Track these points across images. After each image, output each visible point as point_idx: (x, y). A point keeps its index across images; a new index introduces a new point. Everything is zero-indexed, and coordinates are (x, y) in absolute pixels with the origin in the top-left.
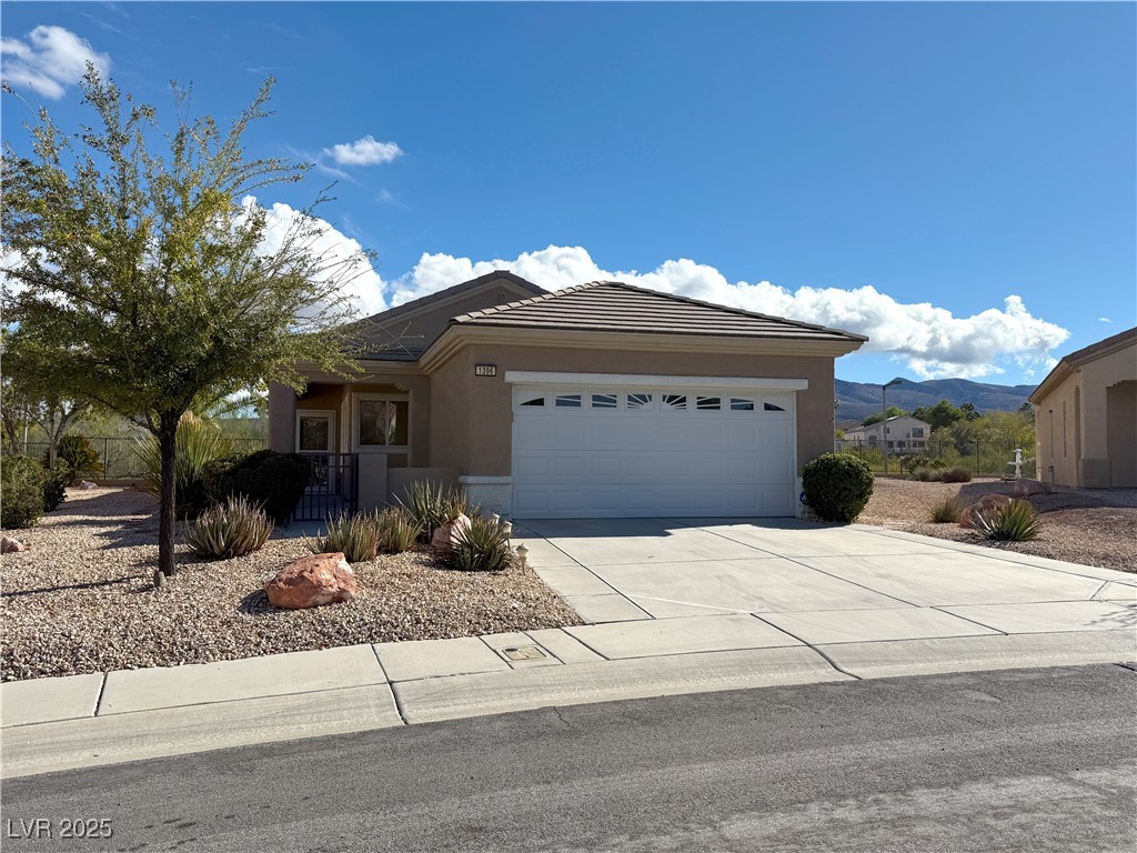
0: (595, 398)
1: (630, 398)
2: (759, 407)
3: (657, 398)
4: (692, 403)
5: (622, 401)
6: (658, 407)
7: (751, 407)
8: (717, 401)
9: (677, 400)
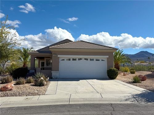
0: (73, 59)
1: (79, 59)
2: (100, 60)
3: (83, 59)
4: (89, 60)
5: (77, 59)
6: (83, 60)
7: (99, 60)
8: (93, 59)
9: (86, 59)
